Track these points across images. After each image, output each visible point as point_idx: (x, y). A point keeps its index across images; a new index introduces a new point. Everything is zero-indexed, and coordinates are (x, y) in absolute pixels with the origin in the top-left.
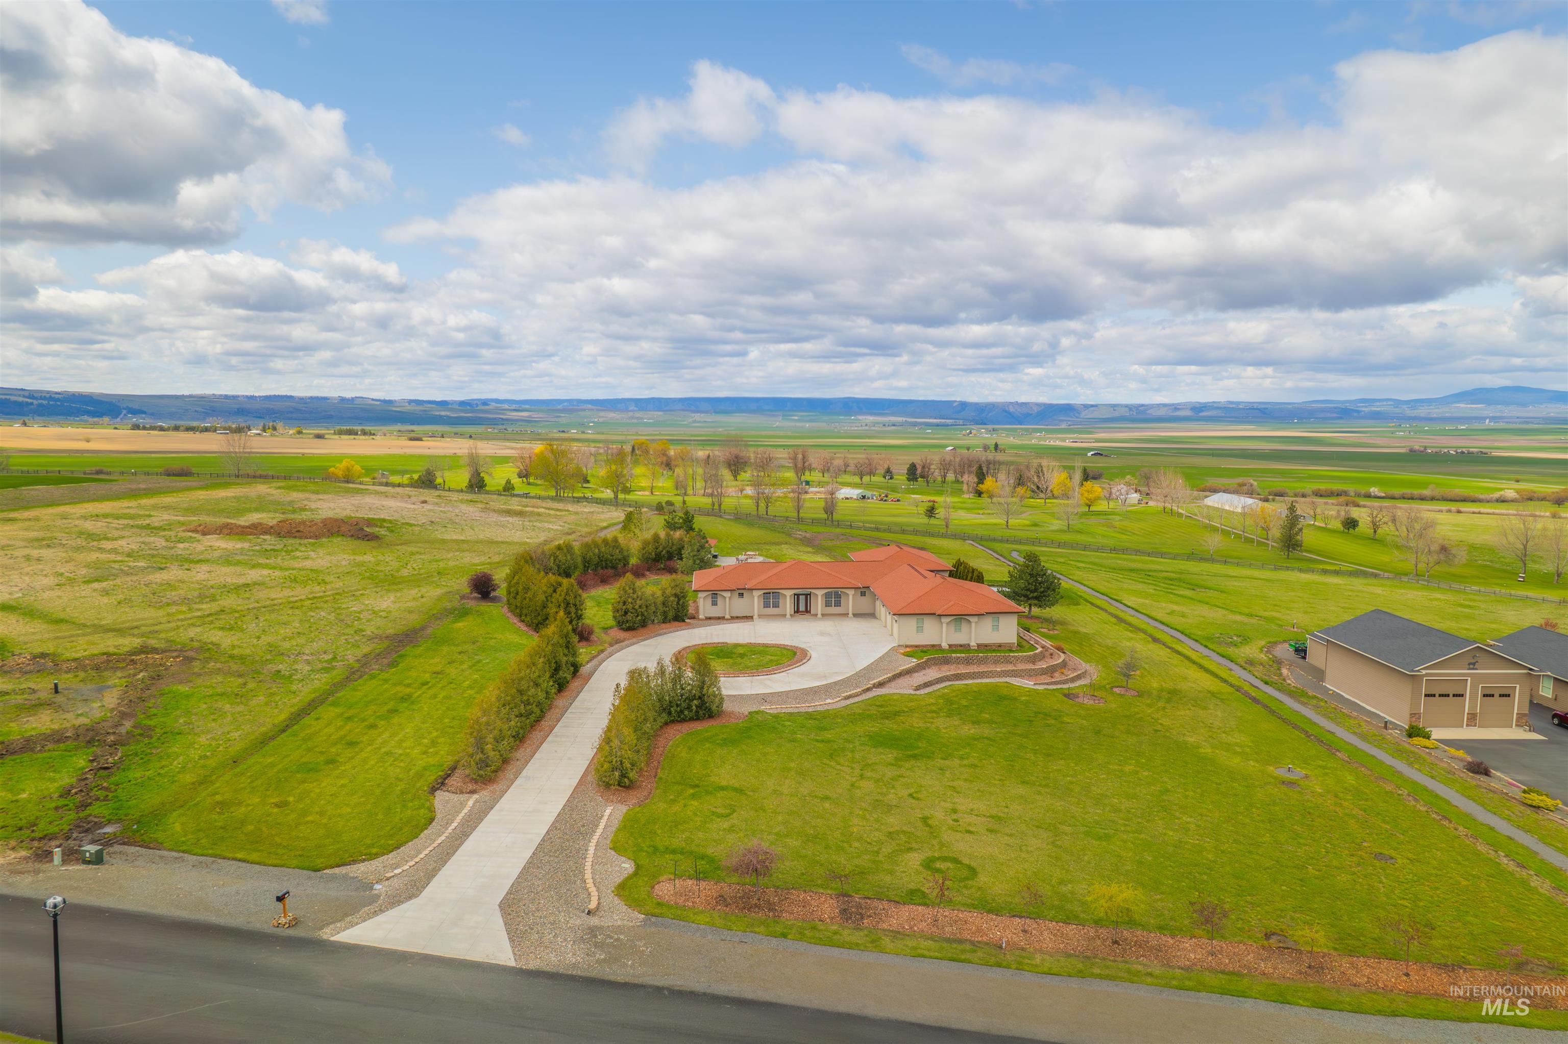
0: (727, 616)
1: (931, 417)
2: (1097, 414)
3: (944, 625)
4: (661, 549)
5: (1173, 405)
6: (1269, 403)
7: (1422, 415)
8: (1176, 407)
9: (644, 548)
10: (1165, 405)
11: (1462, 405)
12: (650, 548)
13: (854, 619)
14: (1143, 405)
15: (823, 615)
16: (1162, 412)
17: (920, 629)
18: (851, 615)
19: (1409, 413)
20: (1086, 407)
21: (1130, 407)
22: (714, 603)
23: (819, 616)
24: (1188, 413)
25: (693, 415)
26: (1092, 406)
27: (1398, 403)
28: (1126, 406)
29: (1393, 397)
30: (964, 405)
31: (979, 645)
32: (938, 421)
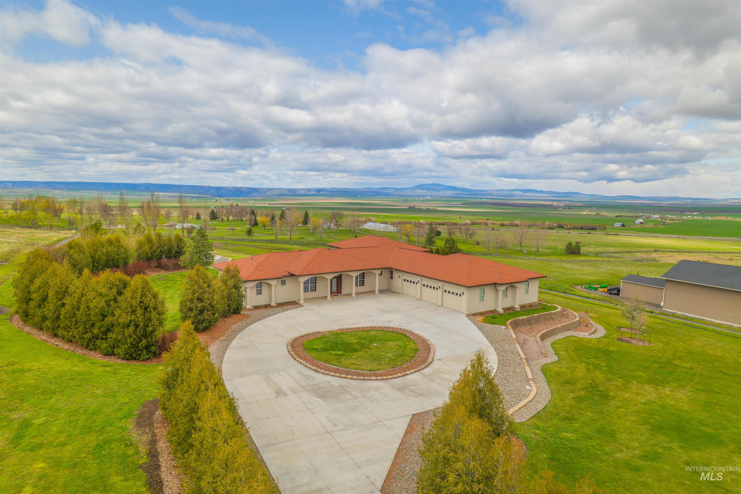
0: (273, 304)
1: (194, 194)
2: (274, 193)
3: (500, 293)
4: (155, 248)
5: (308, 189)
6: (347, 189)
7: (406, 194)
8: (309, 190)
9: (141, 248)
10: (304, 189)
11: (419, 191)
12: (146, 248)
13: (382, 295)
14: (295, 189)
15: (357, 294)
16: (303, 192)
17: (482, 298)
18: (377, 292)
19: (401, 193)
20: (269, 189)
21: (289, 190)
22: (259, 292)
23: (354, 295)
24: (315, 193)
25: (54, 191)
26: (272, 189)
27: (397, 189)
28: (287, 189)
29: (393, 187)
30: (210, 188)
31: (522, 307)
32: (198, 195)
